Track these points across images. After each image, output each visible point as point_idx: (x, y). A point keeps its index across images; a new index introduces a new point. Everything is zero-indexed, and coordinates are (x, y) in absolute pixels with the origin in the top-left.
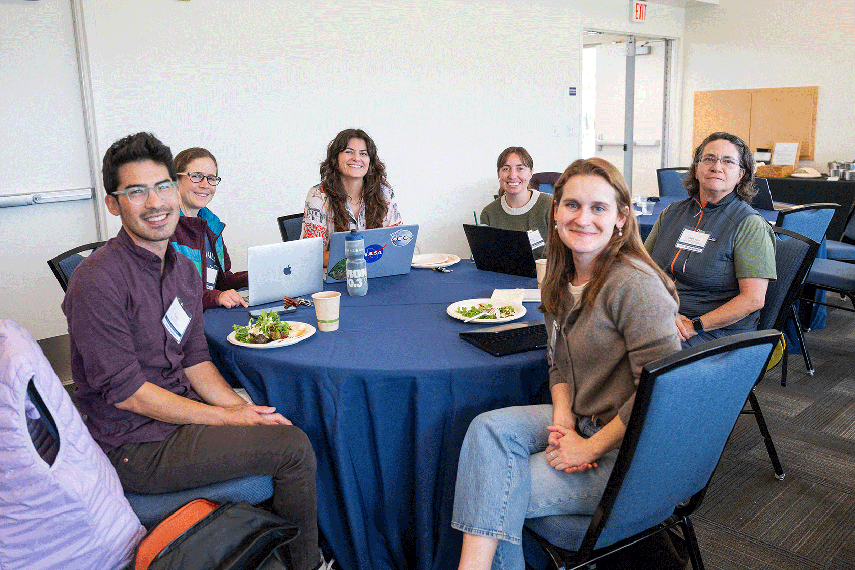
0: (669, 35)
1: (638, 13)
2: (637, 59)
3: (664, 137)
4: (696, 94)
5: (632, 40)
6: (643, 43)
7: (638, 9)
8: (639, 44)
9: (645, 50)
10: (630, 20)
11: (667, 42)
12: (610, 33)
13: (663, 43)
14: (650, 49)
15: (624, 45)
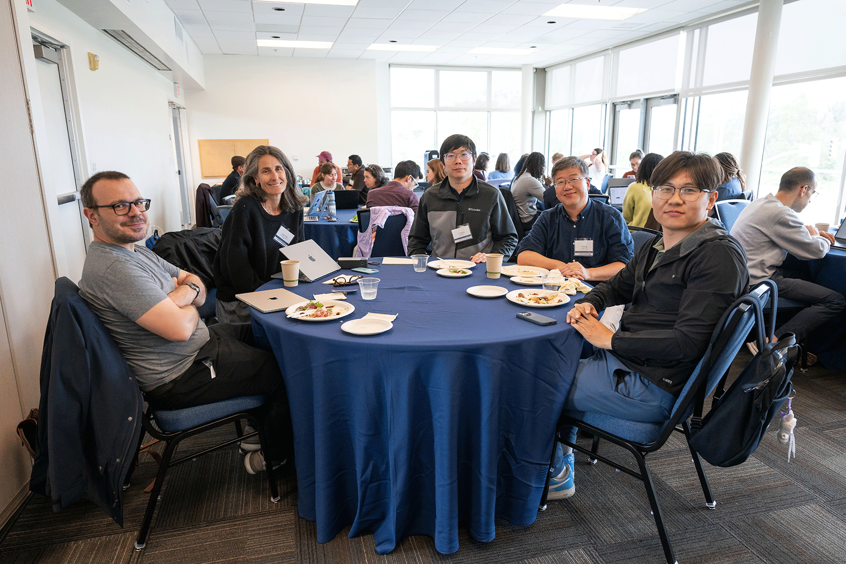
1: (178, 92)
4: (199, 141)
7: (178, 89)
10: (176, 95)
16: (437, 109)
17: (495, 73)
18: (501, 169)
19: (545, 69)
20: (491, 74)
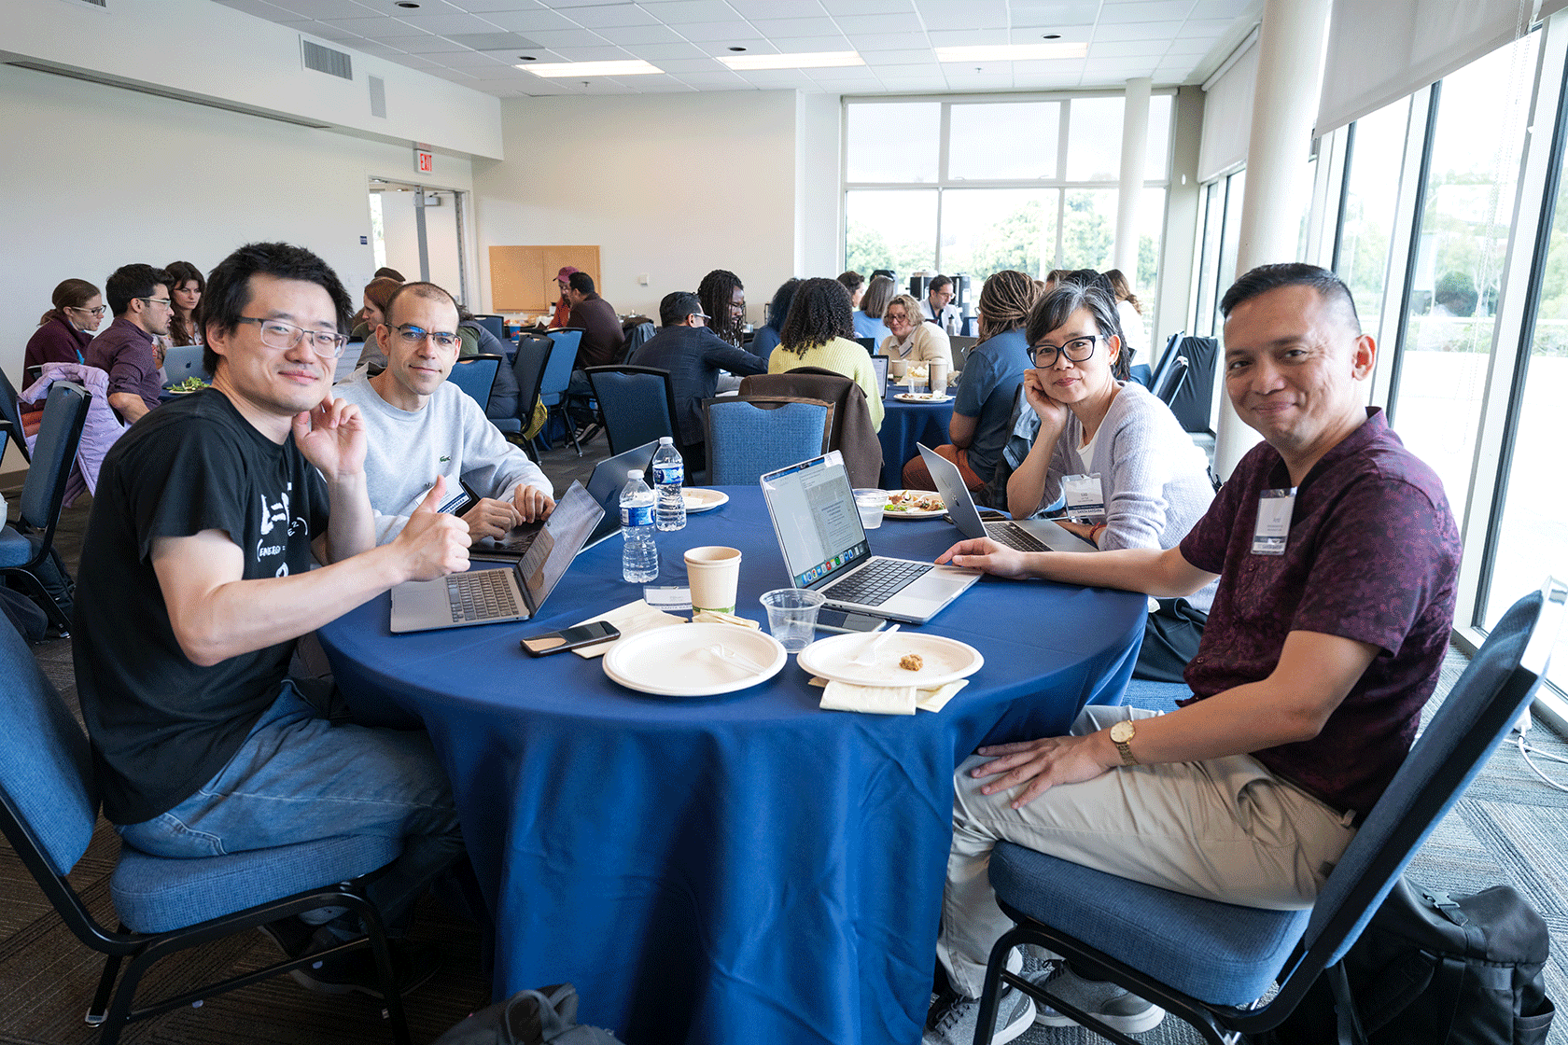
0: (459, 188)
1: (424, 164)
2: (427, 210)
3: (463, 292)
4: (491, 248)
5: (420, 191)
6: (432, 193)
7: (423, 159)
8: (427, 193)
9: (434, 201)
10: (416, 170)
11: (457, 194)
12: (396, 183)
13: (453, 195)
14: (439, 199)
15: (412, 194)
16: (944, 185)
17: (1077, 104)
18: (870, 310)
19: (1201, 86)
20: (1069, 104)
